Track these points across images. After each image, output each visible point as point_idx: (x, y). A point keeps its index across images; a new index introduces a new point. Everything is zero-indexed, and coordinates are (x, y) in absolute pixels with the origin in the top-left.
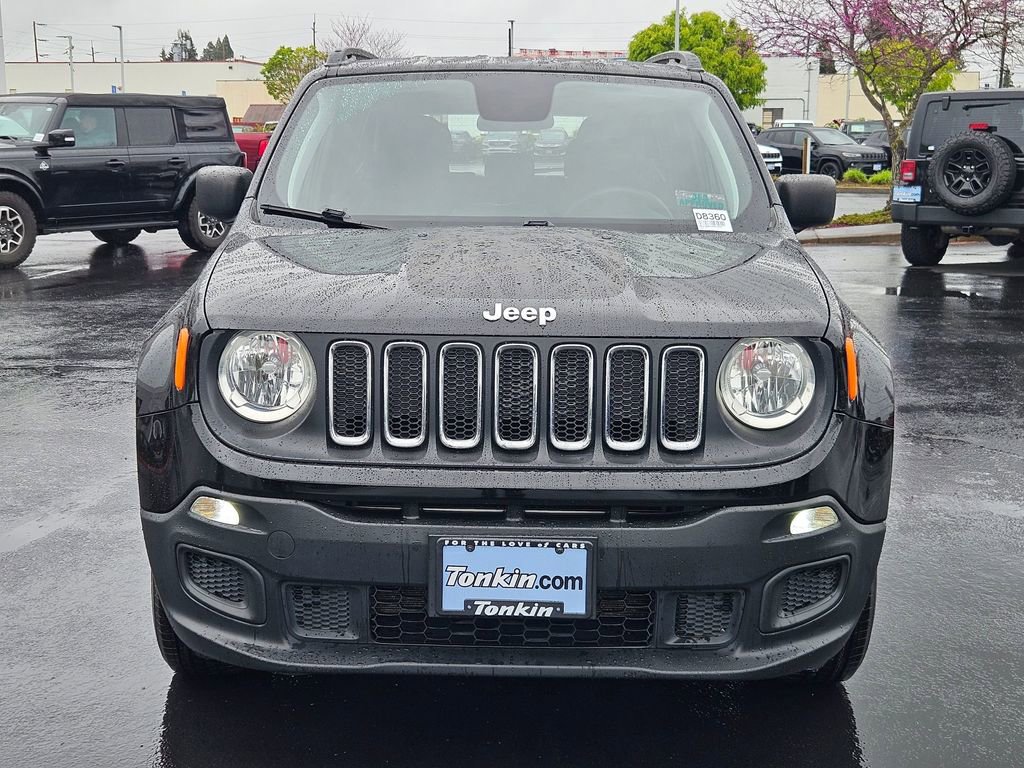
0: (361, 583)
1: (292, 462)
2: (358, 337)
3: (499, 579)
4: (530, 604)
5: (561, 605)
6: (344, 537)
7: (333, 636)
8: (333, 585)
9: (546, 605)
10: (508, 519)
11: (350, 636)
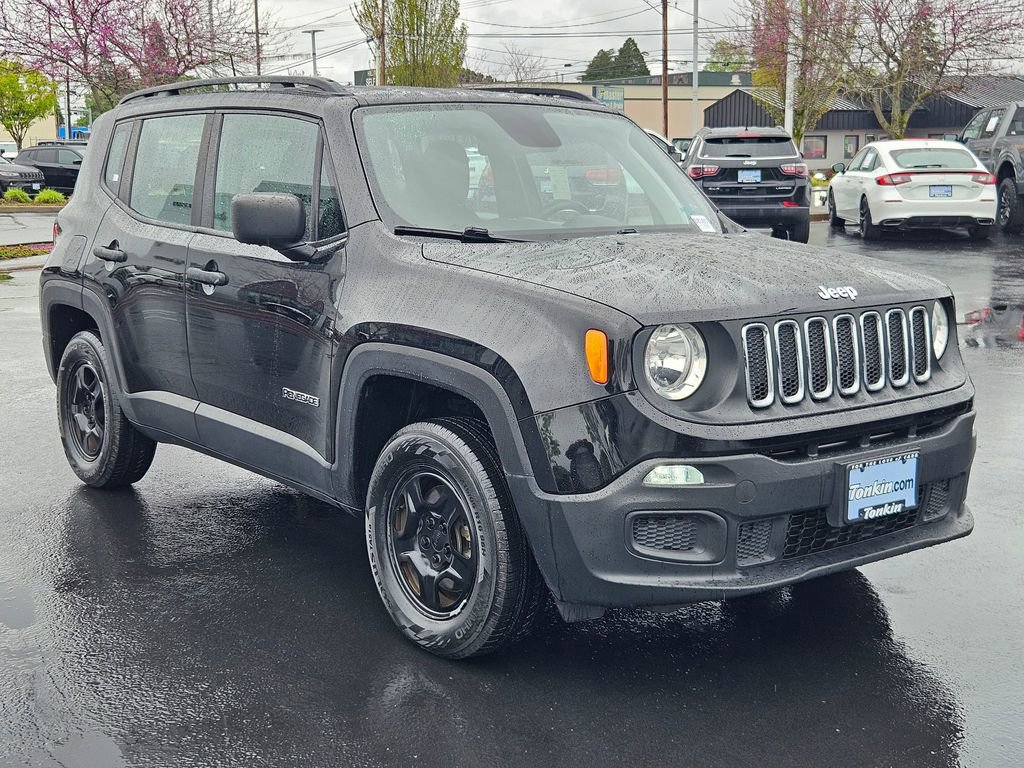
0: (785, 513)
1: (744, 424)
2: (758, 320)
3: (876, 490)
4: (890, 504)
5: (903, 502)
6: (789, 477)
7: (758, 561)
8: (763, 518)
9: (897, 503)
10: (863, 446)
11: (768, 559)
